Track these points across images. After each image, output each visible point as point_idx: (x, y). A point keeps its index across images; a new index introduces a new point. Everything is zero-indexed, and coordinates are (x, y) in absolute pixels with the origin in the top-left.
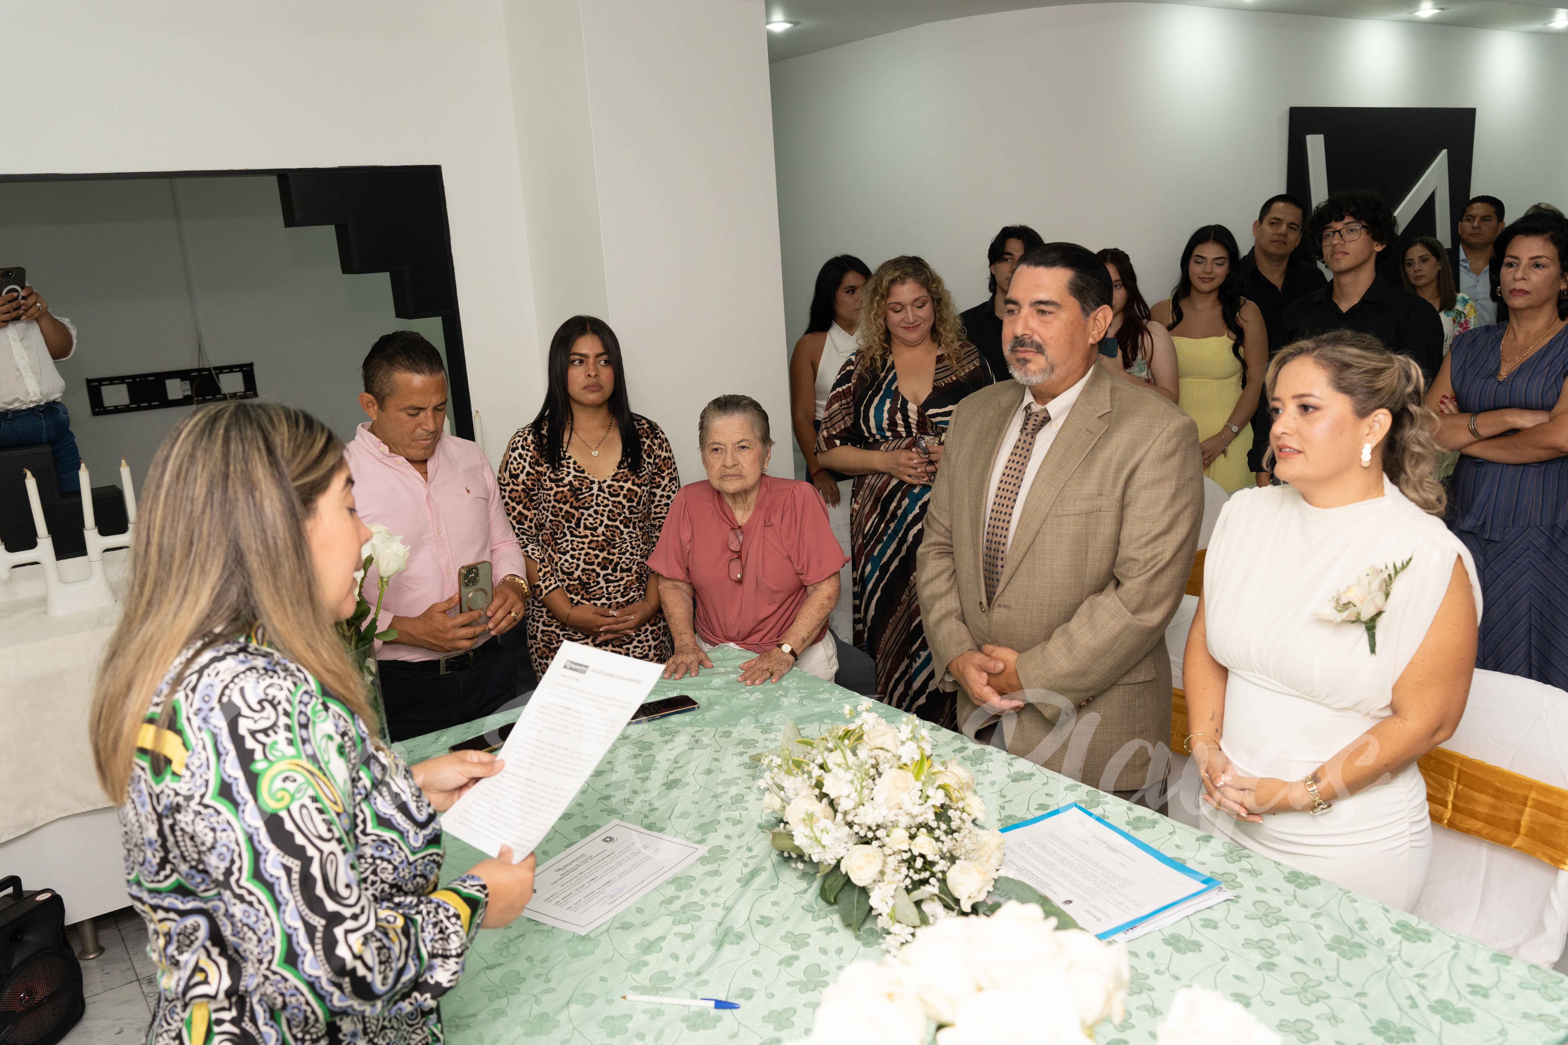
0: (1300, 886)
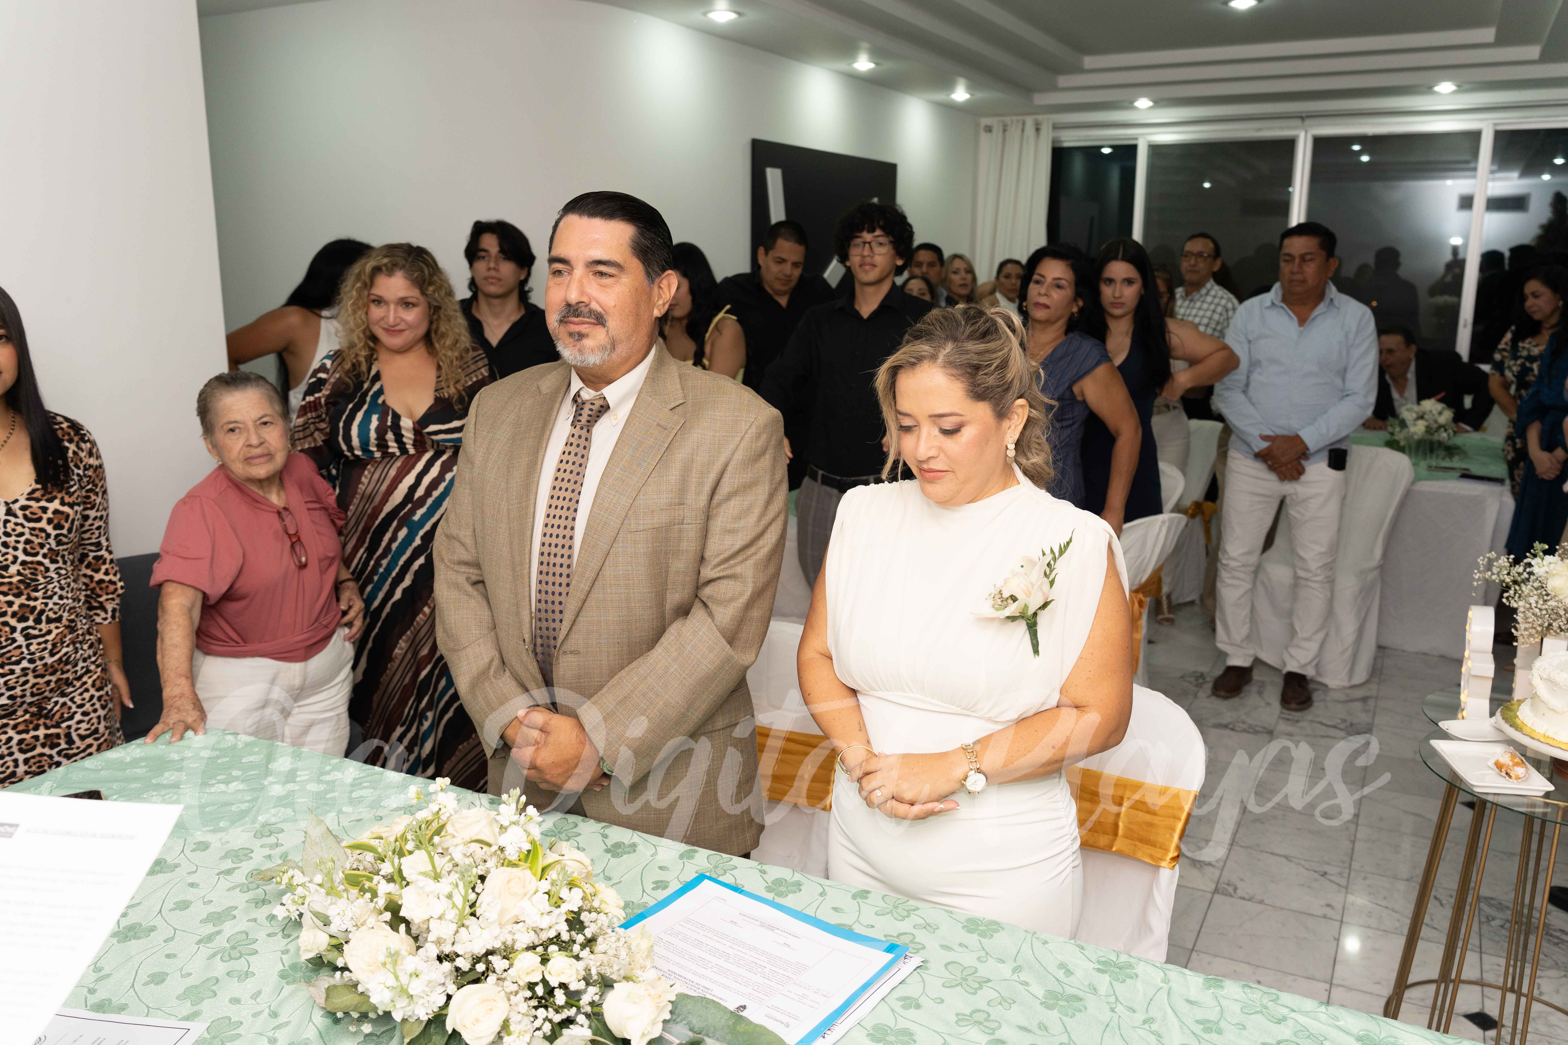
0: (983, 935)
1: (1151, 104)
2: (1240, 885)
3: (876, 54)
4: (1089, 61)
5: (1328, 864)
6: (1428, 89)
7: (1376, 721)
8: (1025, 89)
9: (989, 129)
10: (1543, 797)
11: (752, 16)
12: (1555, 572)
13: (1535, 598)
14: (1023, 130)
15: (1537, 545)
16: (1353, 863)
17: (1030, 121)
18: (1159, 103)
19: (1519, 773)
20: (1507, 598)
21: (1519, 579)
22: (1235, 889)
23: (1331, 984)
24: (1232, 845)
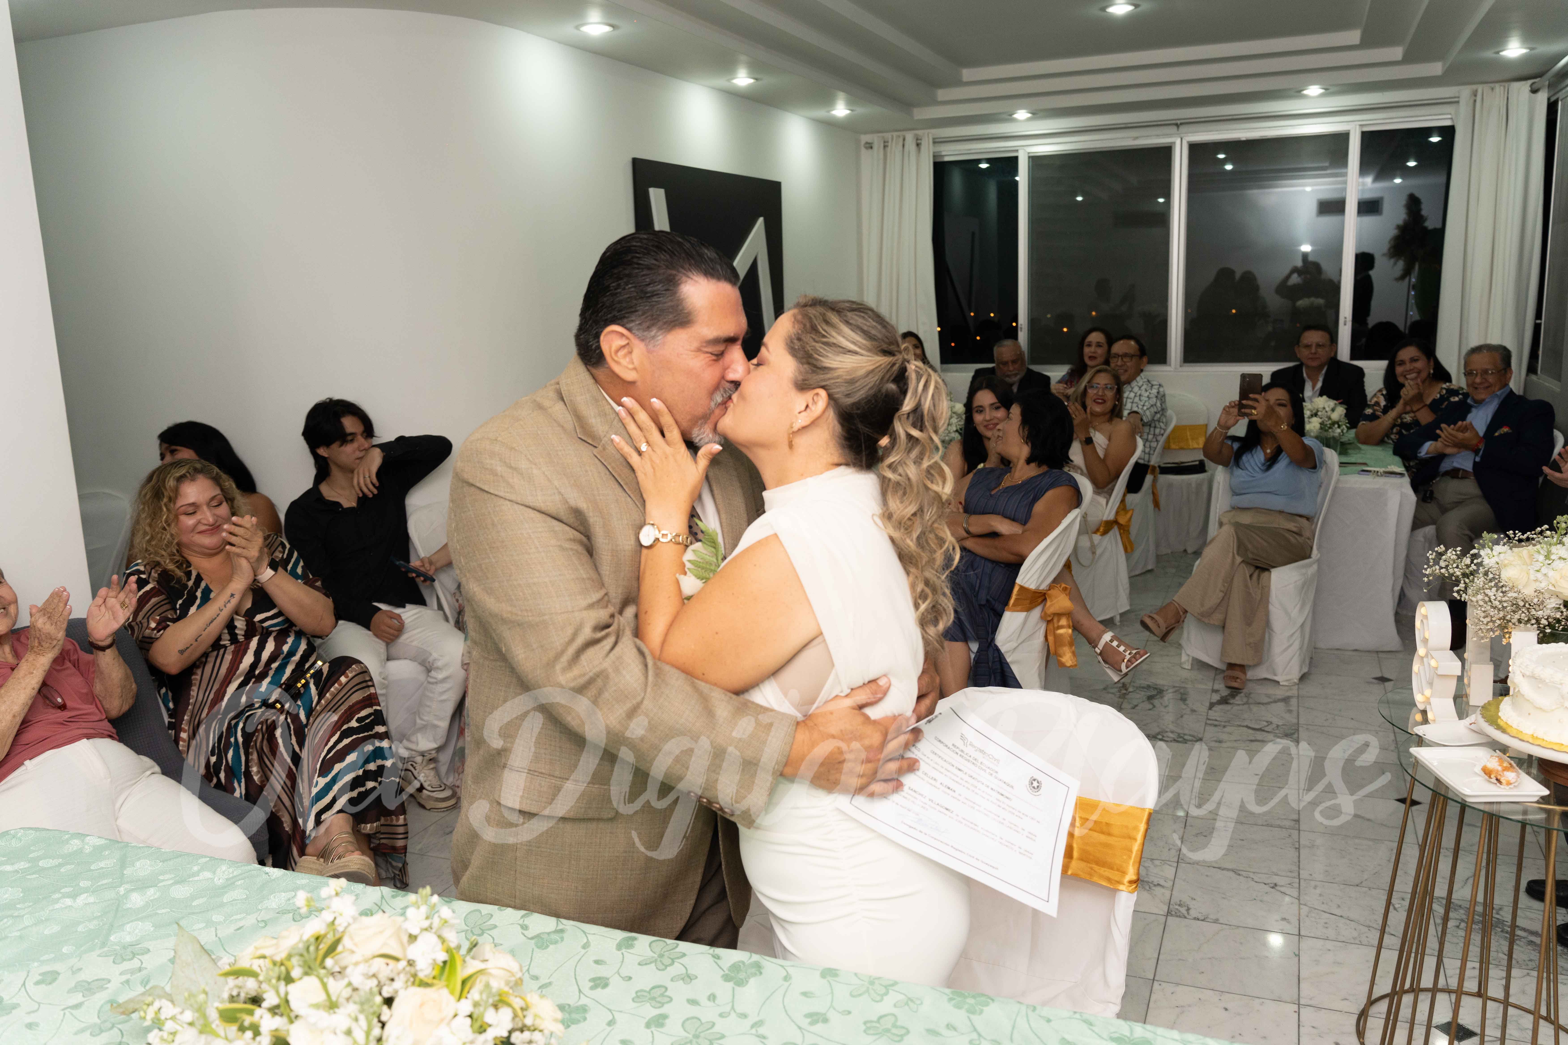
0: (972, 1010)
1: (1029, 115)
2: (1192, 904)
3: (755, 68)
4: (967, 74)
5: (1277, 875)
6: (1297, 93)
7: (1302, 721)
8: (905, 104)
9: (869, 146)
10: (1538, 802)
11: (628, 28)
12: (1506, 562)
13: (1494, 589)
14: (903, 146)
15: (1485, 534)
16: (1301, 872)
17: (910, 137)
18: (1036, 114)
19: (1510, 779)
20: (1458, 592)
21: (1467, 571)
22: (1188, 910)
23: (1299, 1005)
24: (1178, 862)
